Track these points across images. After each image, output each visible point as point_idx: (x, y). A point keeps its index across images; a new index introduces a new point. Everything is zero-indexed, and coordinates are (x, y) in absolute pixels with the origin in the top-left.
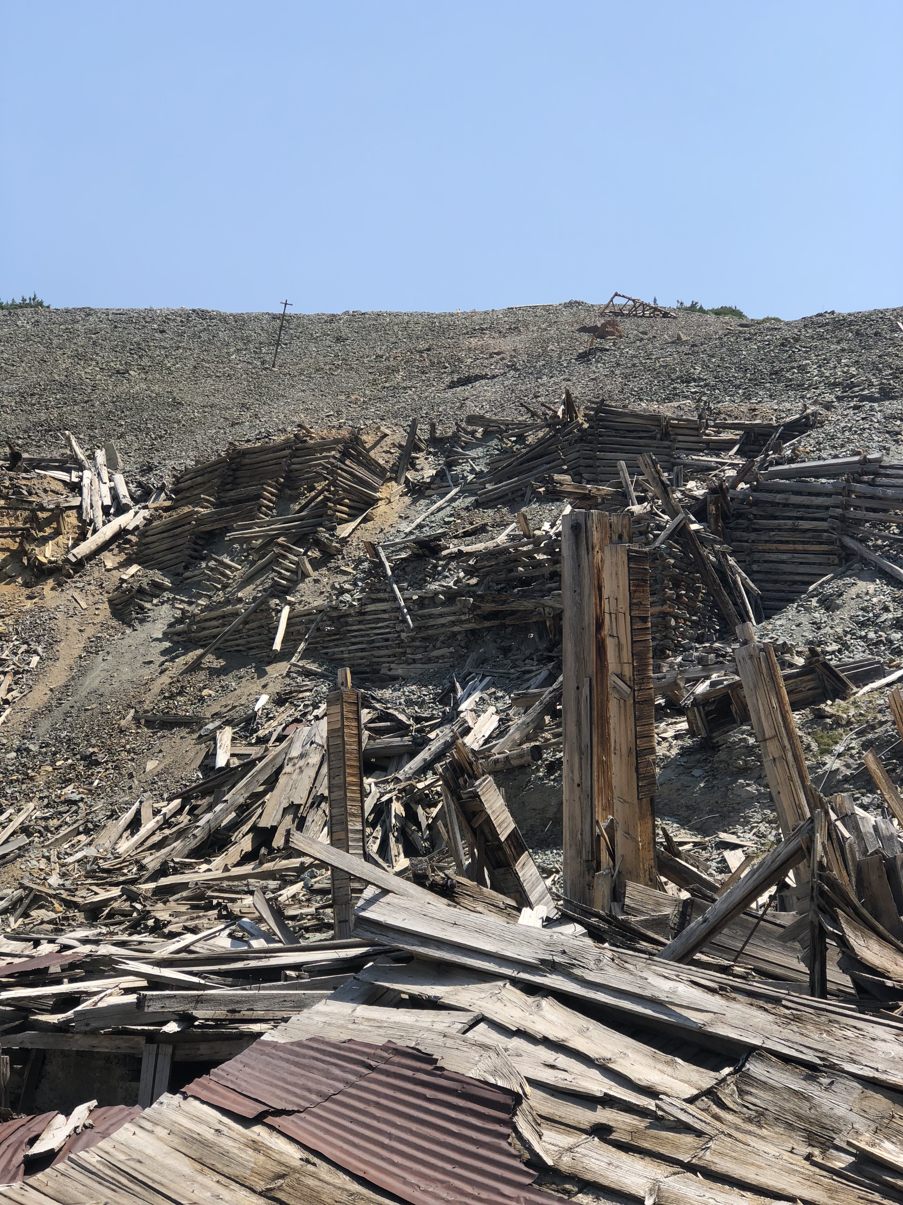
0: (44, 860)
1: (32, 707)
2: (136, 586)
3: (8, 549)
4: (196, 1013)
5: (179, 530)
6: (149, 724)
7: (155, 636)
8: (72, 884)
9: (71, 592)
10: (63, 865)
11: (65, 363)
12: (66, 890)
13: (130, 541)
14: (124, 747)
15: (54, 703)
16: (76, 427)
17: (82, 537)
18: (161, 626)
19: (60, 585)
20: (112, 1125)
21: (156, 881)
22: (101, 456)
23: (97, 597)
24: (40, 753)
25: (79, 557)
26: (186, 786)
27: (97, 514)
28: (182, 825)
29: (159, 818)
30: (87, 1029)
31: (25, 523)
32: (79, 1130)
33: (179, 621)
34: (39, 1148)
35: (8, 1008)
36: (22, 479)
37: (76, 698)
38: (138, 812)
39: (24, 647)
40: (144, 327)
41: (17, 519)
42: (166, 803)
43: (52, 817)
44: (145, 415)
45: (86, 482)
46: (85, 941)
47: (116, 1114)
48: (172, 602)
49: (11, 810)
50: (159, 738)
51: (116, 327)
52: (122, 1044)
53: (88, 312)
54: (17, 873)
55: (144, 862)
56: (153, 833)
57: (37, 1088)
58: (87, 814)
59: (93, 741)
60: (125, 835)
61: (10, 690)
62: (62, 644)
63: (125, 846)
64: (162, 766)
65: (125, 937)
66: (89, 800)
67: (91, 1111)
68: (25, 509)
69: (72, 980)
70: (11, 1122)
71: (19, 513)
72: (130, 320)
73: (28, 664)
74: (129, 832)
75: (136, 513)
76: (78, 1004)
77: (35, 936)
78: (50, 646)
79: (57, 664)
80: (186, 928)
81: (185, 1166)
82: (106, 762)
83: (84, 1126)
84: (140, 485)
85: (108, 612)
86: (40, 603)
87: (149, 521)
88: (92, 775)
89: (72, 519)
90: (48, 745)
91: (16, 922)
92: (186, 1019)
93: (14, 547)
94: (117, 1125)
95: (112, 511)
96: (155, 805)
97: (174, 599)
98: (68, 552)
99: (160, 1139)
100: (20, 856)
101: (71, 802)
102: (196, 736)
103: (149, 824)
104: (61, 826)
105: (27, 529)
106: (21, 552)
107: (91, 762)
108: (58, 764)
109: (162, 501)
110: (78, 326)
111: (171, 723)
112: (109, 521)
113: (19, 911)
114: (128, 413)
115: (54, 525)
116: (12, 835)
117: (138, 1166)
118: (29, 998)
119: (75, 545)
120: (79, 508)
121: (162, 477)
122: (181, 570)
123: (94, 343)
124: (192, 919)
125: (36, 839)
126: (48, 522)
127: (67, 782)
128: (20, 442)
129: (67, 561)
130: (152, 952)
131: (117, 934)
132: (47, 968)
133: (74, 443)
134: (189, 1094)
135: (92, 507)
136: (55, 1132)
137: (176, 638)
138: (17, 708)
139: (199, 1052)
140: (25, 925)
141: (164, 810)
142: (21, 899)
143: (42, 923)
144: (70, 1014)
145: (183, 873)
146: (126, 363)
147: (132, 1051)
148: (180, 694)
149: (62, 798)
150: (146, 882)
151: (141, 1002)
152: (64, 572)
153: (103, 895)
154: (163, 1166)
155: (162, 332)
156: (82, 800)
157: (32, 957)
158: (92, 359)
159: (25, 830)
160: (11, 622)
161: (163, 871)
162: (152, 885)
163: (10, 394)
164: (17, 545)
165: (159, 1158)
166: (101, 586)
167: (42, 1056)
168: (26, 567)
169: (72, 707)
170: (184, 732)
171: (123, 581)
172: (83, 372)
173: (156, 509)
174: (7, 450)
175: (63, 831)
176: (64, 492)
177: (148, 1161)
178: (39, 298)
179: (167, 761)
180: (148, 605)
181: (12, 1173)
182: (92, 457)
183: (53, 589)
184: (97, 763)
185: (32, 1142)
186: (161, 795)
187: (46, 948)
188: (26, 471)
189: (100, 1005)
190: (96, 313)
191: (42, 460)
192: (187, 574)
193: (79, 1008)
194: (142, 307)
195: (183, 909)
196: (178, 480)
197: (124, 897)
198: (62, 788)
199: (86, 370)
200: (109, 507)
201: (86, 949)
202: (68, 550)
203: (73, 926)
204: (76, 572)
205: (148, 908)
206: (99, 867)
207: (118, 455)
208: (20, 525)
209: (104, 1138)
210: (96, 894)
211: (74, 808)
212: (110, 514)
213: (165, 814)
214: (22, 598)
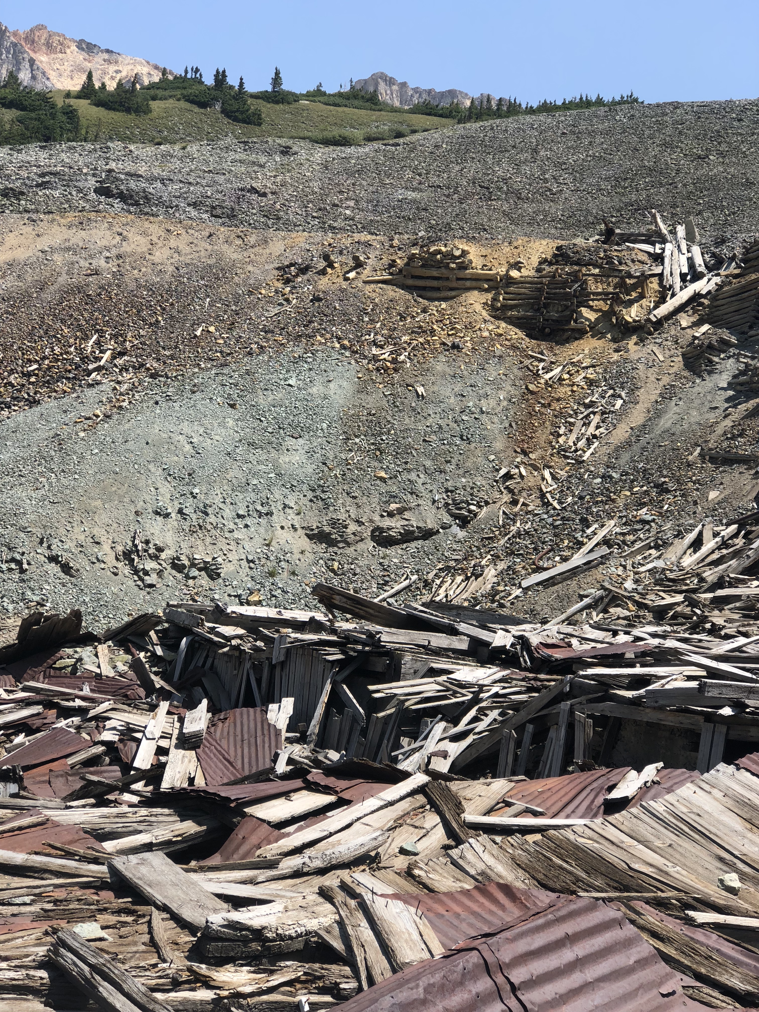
0: (621, 568)
1: (615, 442)
2: (706, 342)
3: (600, 310)
4: (747, 702)
5: (746, 294)
6: (713, 460)
7: (721, 386)
8: (644, 589)
9: (651, 347)
10: (636, 573)
11: (654, 151)
12: (638, 593)
13: (703, 303)
14: (691, 478)
15: (633, 439)
16: (661, 206)
17: (662, 300)
18: (726, 377)
19: (642, 340)
20: (676, 783)
21: (713, 592)
22: (681, 231)
23: (672, 352)
24: (621, 480)
25: (659, 317)
26: (742, 514)
27: (675, 281)
28: (738, 547)
29: (718, 539)
30: (656, 705)
31: (615, 288)
32: (648, 784)
33: (742, 373)
34: (616, 794)
35: (592, 682)
36: (615, 251)
37: (652, 436)
38: (701, 534)
39: (611, 392)
40: (724, 116)
41: (609, 285)
42: (724, 527)
43: (629, 533)
44: (721, 194)
45: (667, 253)
46: (654, 635)
47: (679, 776)
48: (737, 357)
49: (596, 526)
50: (721, 472)
51: (699, 117)
52: (685, 721)
53: (676, 106)
54: (599, 577)
55: (704, 575)
56: (713, 552)
57: (614, 748)
58: (658, 533)
59: (665, 472)
60: (689, 551)
61: (598, 427)
62: (642, 390)
63: (688, 561)
64: (722, 496)
65: (687, 635)
66: (659, 521)
67: (658, 771)
68: (616, 277)
69: (643, 666)
70: (593, 772)
71: (610, 279)
72: (712, 111)
73: (614, 406)
74: (692, 549)
75: (709, 280)
76: (649, 684)
77: (614, 627)
78: (631, 392)
79: (638, 407)
80: (739, 632)
81: (737, 824)
82: (675, 490)
83: (653, 781)
84: (714, 255)
85: (681, 364)
86: (625, 355)
87: (720, 287)
88: (663, 500)
89: (654, 285)
90: (627, 474)
91: (597, 616)
92: (739, 705)
93: (606, 308)
94: (681, 783)
95: (689, 277)
96: (715, 529)
97: (739, 354)
98: (649, 313)
99: (716, 799)
100: (602, 563)
101: (644, 522)
102: (753, 472)
103: (709, 544)
104: (635, 541)
105: (617, 294)
106: (611, 312)
107: (662, 489)
108: (635, 490)
109: (733, 269)
110: (667, 118)
111: (731, 460)
112: (686, 287)
113: (600, 608)
114: (706, 193)
115: (639, 290)
116: (596, 545)
117: (697, 818)
118: (610, 676)
119: (656, 307)
120: (661, 276)
121: (733, 248)
122: (746, 329)
123: (680, 133)
124: (744, 626)
125: (616, 551)
126: (634, 287)
127: (642, 505)
128: (613, 220)
129: (649, 320)
130: (710, 649)
131: (679, 633)
132: (623, 654)
133: (659, 220)
134: (742, 766)
135: (671, 274)
136: (629, 784)
137: (739, 388)
138: (604, 442)
139: (750, 734)
140: (605, 619)
141: (723, 533)
142: (601, 598)
143: (619, 618)
144: (642, 691)
145: (737, 587)
146: (707, 149)
147: (693, 727)
148: (741, 435)
149: (638, 518)
150: (705, 592)
151: (702, 687)
152: (646, 329)
153: (669, 600)
154: (719, 821)
155: (740, 120)
156: (653, 520)
157: (611, 644)
158: (677, 147)
159: (606, 542)
160: (600, 371)
161: (720, 584)
162: (710, 595)
163: (607, 179)
164: (608, 306)
165: (715, 814)
166: (676, 342)
167: (619, 723)
168: (615, 326)
169: (648, 443)
170: (743, 468)
171: (695, 338)
172: (670, 158)
173: (727, 276)
174: (603, 226)
175: (638, 545)
176: (649, 262)
177: (706, 816)
178: (635, 96)
179: (727, 492)
180: (716, 359)
181: (594, 811)
182: (673, 232)
183: (636, 344)
184: (668, 491)
185: (611, 789)
186: (721, 521)
187: (622, 638)
188: (618, 244)
189: (667, 687)
190: (683, 106)
191: (632, 234)
192: (752, 333)
193: (650, 688)
194: (723, 99)
195: (736, 617)
196: (747, 251)
197: (687, 603)
198: (637, 510)
199: (673, 156)
200: (686, 275)
201: (656, 642)
202: (650, 312)
203: (643, 623)
204: (656, 330)
205: (707, 614)
206: (666, 577)
207: (696, 230)
208: (611, 290)
209: (669, 793)
210: (663, 598)
211: (647, 527)
212: (687, 281)
213: (723, 537)
214: (611, 351)
